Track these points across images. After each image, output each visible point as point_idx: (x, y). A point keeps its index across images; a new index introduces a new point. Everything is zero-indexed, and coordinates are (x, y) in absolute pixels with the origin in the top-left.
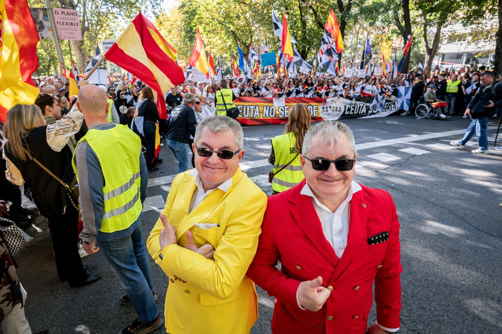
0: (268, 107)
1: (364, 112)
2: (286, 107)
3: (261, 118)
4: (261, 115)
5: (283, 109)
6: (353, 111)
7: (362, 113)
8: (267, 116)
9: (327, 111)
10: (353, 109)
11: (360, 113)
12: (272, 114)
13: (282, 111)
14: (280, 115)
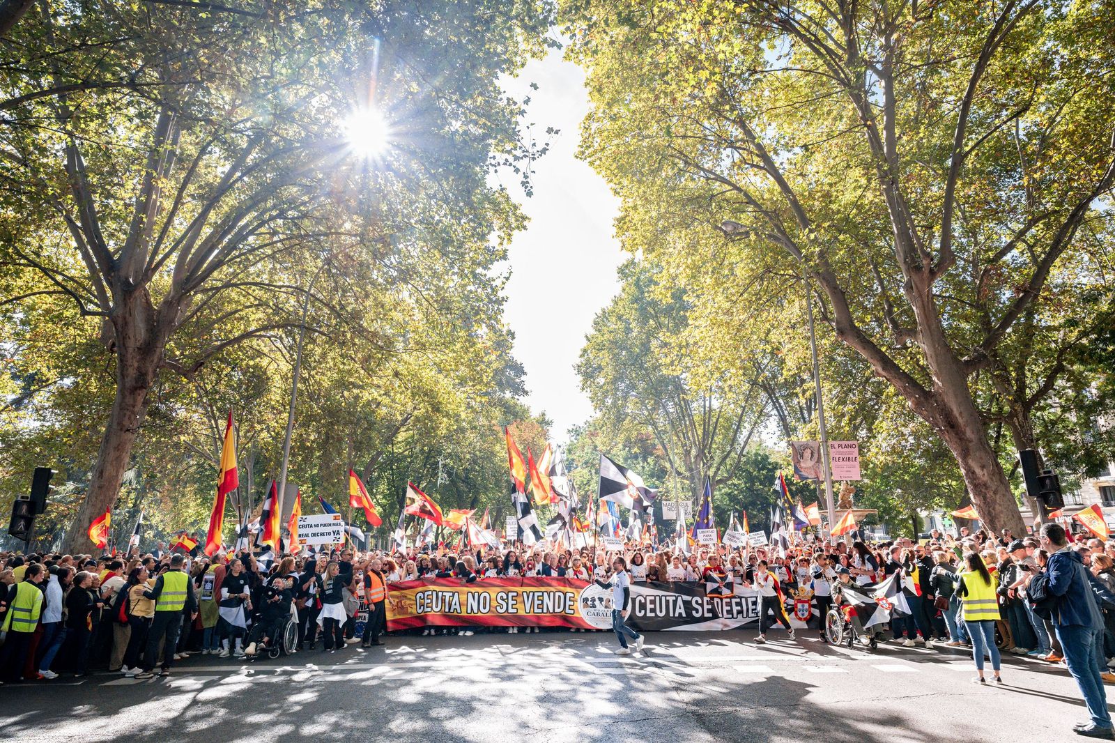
0: (476, 595)
1: (680, 614)
2: (510, 595)
3: (464, 614)
4: (464, 609)
5: (505, 597)
6: (653, 610)
7: (677, 615)
8: (476, 611)
9: (594, 606)
10: (652, 606)
11: (671, 615)
12: (485, 608)
13: (503, 600)
14: (498, 608)
